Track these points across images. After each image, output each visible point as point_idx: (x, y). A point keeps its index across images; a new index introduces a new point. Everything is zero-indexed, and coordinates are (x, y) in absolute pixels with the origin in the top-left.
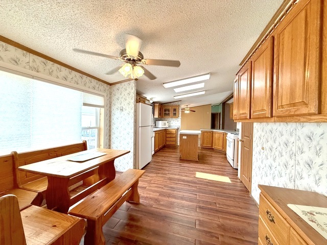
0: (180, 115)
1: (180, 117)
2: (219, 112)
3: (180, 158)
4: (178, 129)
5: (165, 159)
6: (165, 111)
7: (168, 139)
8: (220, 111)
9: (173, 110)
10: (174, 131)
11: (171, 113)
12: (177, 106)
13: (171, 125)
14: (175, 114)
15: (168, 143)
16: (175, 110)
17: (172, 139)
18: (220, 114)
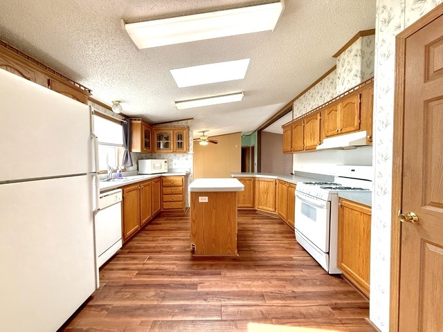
0: (191, 147)
1: (191, 152)
2: (251, 145)
3: (193, 252)
4: (187, 176)
5: (151, 265)
6: (160, 138)
7: (166, 198)
8: (254, 142)
9: (176, 138)
10: (179, 181)
11: (173, 142)
12: (184, 128)
13: (174, 167)
14: (180, 145)
15: (166, 206)
16: (180, 137)
17: (175, 197)
18: (253, 148)
